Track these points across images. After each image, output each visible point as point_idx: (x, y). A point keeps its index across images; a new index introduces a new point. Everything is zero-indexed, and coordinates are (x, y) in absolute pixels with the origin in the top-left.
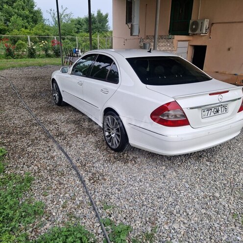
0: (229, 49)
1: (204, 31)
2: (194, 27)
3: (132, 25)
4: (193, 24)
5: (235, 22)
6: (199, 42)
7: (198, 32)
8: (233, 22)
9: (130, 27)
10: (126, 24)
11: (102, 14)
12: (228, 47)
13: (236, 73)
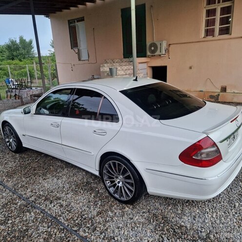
0: (191, 68)
1: (164, 53)
2: (153, 48)
3: (78, 50)
4: (151, 46)
5: (193, 42)
6: (158, 63)
7: (158, 53)
8: (190, 43)
9: (77, 51)
10: (72, 49)
11: (25, 40)
12: (189, 66)
13: (201, 90)
